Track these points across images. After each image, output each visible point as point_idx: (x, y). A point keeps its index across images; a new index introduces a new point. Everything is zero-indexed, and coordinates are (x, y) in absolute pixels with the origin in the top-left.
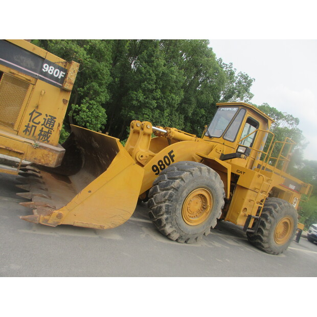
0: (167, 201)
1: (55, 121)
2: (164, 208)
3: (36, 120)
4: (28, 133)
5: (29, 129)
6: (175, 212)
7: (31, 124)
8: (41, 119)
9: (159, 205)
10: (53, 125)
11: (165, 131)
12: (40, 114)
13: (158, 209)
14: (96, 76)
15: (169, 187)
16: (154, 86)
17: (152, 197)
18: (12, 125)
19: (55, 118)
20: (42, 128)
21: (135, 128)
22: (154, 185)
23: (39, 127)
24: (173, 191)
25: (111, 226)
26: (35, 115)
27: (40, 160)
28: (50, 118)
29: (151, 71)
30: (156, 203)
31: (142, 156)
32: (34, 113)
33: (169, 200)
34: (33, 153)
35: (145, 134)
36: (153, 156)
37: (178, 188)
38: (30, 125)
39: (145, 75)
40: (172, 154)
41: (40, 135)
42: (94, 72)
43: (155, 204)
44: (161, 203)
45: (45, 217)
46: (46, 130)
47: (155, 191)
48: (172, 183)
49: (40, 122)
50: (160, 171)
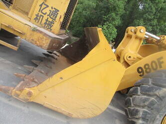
0: (146, 107)
1: (58, 14)
2: (141, 113)
3: (44, 11)
4: (37, 21)
5: (38, 18)
6: (153, 121)
7: (40, 13)
8: (47, 11)
9: (136, 108)
10: (56, 17)
11: (158, 38)
12: (48, 6)
13: (134, 111)
14: (115, 10)
15: (151, 93)
16: (153, 17)
17: (131, 96)
18: (27, 13)
19: (58, 11)
20: (48, 18)
21: (130, 33)
22: (136, 86)
23: (46, 17)
24: (156, 99)
25: (80, 117)
26: (44, 6)
27: (36, 42)
28: (54, 10)
29: (153, 6)
30: (134, 105)
31: (130, 57)
32: (43, 5)
33: (149, 107)
34: (31, 35)
35: (137, 38)
36: (140, 59)
37: (163, 97)
38: (39, 15)
39: (148, 9)
40: (161, 61)
41: (45, 23)
42: (114, 7)
43: (132, 105)
44: (139, 106)
45: (17, 92)
46: (50, 20)
47: (135, 92)
48: (156, 90)
49: (46, 13)
50: (145, 74)
